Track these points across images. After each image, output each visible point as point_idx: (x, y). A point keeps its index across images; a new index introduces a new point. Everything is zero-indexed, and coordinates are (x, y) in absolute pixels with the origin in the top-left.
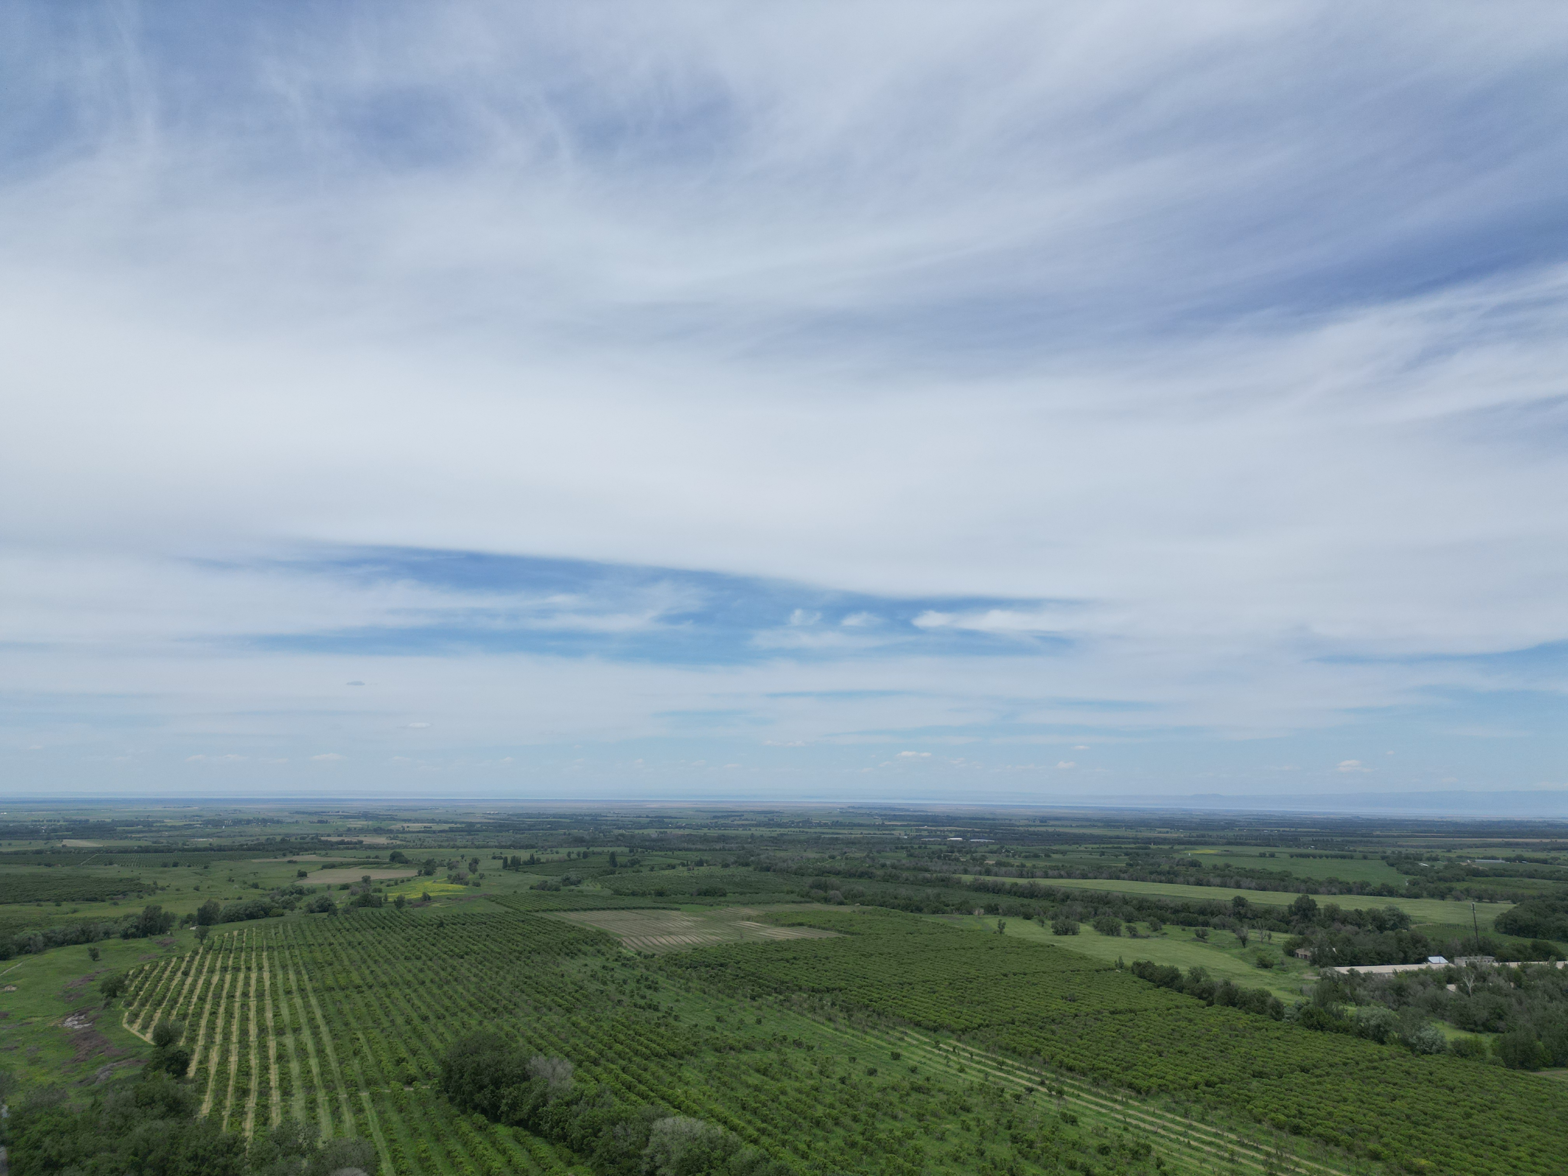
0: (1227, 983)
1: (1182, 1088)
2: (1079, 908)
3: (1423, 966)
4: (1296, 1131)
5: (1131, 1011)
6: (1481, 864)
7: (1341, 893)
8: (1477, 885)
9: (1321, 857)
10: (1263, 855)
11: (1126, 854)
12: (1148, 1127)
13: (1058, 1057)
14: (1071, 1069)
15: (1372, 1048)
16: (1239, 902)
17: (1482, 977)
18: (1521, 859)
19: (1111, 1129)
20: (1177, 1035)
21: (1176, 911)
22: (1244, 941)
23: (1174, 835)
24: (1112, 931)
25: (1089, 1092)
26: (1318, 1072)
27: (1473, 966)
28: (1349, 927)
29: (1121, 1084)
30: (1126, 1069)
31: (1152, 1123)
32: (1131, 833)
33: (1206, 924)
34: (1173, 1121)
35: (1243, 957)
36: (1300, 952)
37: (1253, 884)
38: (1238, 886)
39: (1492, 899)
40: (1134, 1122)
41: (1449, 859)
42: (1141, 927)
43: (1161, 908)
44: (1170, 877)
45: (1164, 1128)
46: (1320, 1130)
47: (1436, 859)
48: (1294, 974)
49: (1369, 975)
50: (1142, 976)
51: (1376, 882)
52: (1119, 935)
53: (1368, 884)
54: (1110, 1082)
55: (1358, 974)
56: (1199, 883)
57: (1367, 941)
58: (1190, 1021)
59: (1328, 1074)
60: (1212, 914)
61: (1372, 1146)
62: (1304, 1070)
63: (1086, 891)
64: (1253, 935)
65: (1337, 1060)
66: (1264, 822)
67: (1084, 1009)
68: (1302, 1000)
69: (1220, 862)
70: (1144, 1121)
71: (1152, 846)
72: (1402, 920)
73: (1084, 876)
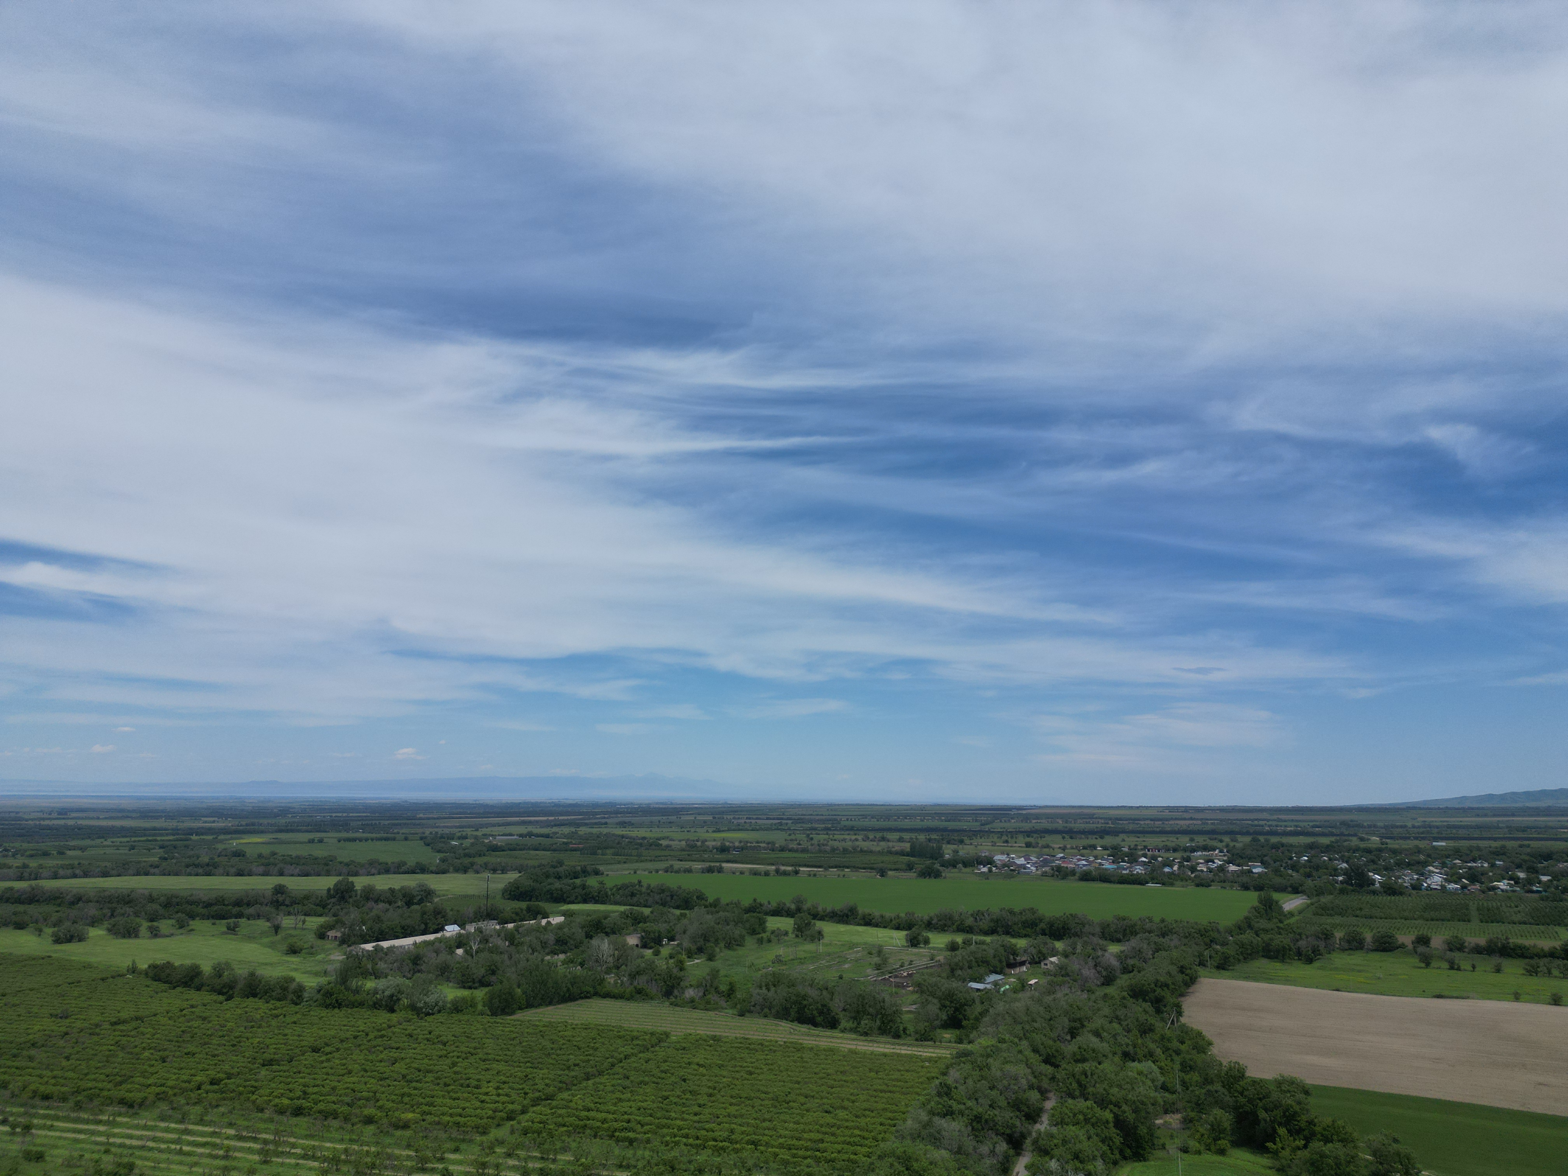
0: (252, 974)
1: (183, 1091)
2: (92, 910)
3: (439, 935)
4: (298, 1112)
5: (137, 1019)
6: (500, 841)
7: (379, 874)
8: (493, 859)
9: (367, 840)
10: (311, 841)
11: (161, 847)
12: (135, 1143)
13: (33, 1087)
14: (46, 1097)
15: (383, 1017)
16: (279, 890)
17: (485, 940)
18: (530, 834)
19: (87, 1156)
20: (187, 1037)
21: (208, 905)
22: (277, 929)
23: (221, 824)
24: (131, 933)
25: (67, 1119)
26: (328, 1049)
27: (479, 930)
28: (382, 906)
29: (110, 1101)
30: (121, 1083)
31: (140, 1138)
32: (172, 824)
33: (240, 915)
34: (167, 1130)
35: (272, 946)
36: (331, 934)
37: (297, 871)
38: (281, 874)
39: (504, 871)
40: (119, 1141)
41: (476, 837)
42: (165, 925)
43: (191, 903)
44: (209, 870)
45: (154, 1139)
46: (321, 1106)
47: (465, 838)
48: (320, 957)
49: (391, 949)
50: (156, 978)
51: (411, 862)
52: (137, 936)
53: (405, 864)
54: (96, 1102)
55: (382, 948)
56: (240, 874)
57: (393, 916)
58: (204, 1019)
59: (338, 1050)
60: (249, 904)
61: (367, 1112)
62: (315, 1050)
63: (104, 890)
64: (287, 922)
65: (348, 1035)
66: (318, 808)
67: (79, 1024)
68: (323, 980)
69: (266, 851)
70: (131, 1137)
71: (194, 837)
72: (428, 894)
73: (105, 874)
